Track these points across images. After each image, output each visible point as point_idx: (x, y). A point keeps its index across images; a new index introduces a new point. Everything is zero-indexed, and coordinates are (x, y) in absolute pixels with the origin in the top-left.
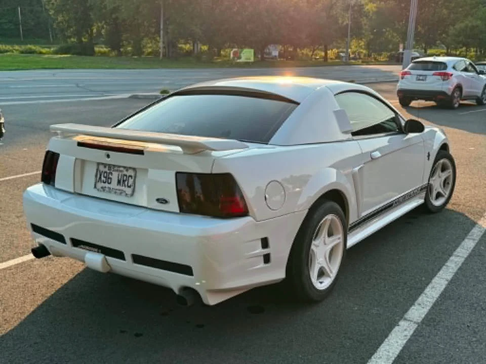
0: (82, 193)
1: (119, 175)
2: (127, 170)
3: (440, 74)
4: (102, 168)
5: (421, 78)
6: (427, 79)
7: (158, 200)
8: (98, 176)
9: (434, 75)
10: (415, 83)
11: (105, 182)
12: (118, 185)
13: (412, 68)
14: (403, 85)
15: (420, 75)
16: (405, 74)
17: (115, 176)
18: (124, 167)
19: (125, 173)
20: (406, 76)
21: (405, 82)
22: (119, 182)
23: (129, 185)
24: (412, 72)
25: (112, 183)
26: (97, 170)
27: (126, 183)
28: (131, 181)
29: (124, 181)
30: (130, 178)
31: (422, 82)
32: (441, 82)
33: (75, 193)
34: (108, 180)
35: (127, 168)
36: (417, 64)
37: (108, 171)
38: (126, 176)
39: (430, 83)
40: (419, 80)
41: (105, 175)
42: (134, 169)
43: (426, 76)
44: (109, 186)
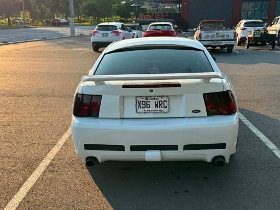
0: (125, 117)
1: (155, 101)
2: (162, 98)
3: (115, 32)
4: (140, 99)
5: (105, 35)
6: (108, 35)
7: (193, 111)
8: (138, 105)
9: (111, 33)
10: (102, 38)
11: (145, 108)
12: (156, 107)
13: (98, 29)
14: (95, 39)
15: (104, 33)
16: (95, 32)
17: (152, 103)
18: (159, 96)
19: (160, 99)
20: (96, 34)
21: (96, 37)
22: (156, 106)
23: (165, 106)
24: (99, 31)
25: (150, 107)
26: (136, 101)
27: (163, 105)
28: (166, 104)
29: (160, 105)
30: (165, 102)
31: (106, 37)
32: (116, 37)
33: (121, 118)
34: (147, 105)
35: (162, 97)
36: (100, 27)
37: (146, 101)
38: (162, 101)
39: (110, 38)
40: (104, 36)
41: (144, 103)
42: (167, 96)
43: (107, 33)
44: (149, 109)
